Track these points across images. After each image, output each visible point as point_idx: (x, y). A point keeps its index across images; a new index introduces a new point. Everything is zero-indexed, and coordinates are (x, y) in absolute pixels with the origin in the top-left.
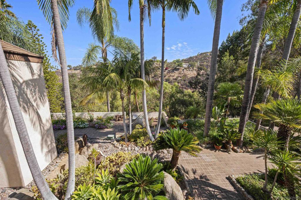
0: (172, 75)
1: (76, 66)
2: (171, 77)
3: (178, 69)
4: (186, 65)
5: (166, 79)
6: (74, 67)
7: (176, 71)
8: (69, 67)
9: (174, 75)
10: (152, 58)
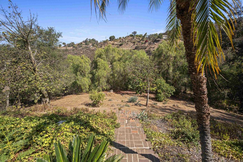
0: (153, 47)
1: (69, 43)
2: (151, 49)
3: (159, 41)
4: (166, 37)
5: (147, 51)
6: (68, 44)
7: (156, 42)
8: (64, 44)
9: (154, 47)
10: (132, 33)
